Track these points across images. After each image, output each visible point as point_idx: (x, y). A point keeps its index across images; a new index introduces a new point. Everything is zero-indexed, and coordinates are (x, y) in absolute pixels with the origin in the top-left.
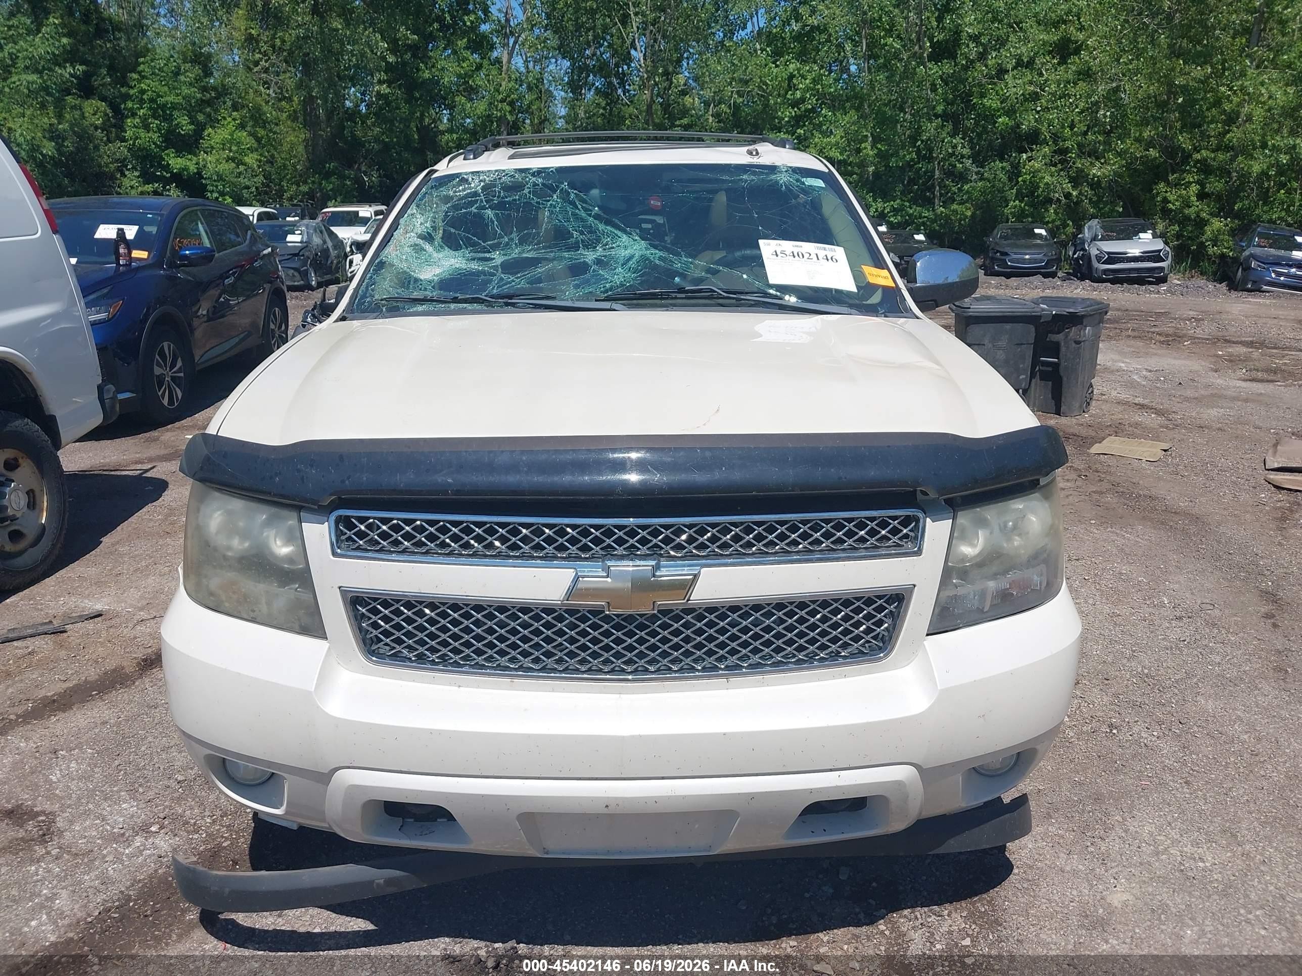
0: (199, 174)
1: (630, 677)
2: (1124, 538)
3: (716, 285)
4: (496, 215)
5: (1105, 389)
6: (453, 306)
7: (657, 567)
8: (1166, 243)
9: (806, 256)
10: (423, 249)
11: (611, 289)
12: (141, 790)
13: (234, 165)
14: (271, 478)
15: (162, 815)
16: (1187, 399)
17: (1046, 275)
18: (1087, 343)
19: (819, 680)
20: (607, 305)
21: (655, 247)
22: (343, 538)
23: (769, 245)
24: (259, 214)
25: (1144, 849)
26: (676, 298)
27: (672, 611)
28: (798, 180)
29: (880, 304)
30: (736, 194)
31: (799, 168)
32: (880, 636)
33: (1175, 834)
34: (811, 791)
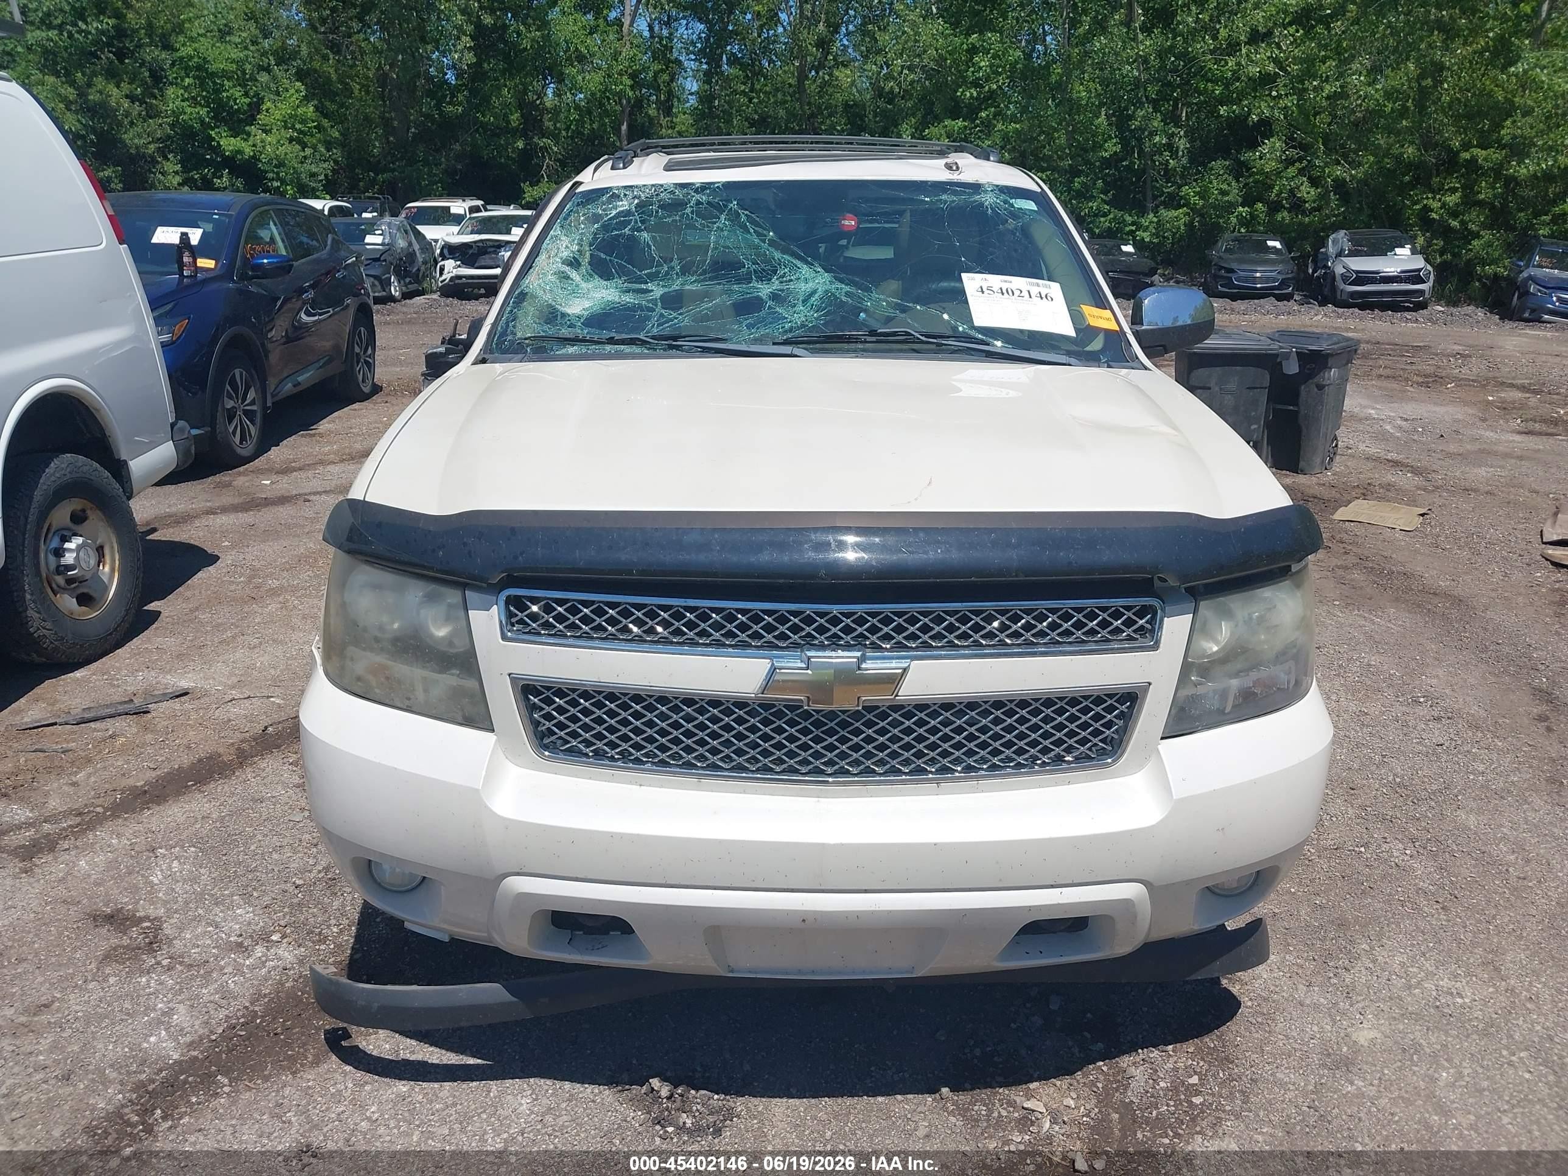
0: (255, 158)
1: (830, 780)
2: (1374, 624)
3: (914, 327)
4: (653, 238)
5: (1351, 442)
6: (608, 348)
7: (862, 659)
8: (1427, 260)
9: (1017, 293)
10: (568, 278)
11: (791, 330)
12: (255, 894)
13: (298, 147)
14: (434, 551)
15: (283, 923)
16: (1450, 455)
17: (1279, 298)
18: (1331, 387)
19: (1040, 787)
20: (787, 349)
21: (842, 281)
22: (514, 620)
23: (973, 279)
24: (331, 209)
25: (1395, 982)
26: (866, 342)
27: (878, 707)
28: (1006, 202)
29: (1102, 351)
30: (931, 217)
31: (1007, 187)
32: (1109, 739)
33: (1429, 966)
34: (1030, 909)
